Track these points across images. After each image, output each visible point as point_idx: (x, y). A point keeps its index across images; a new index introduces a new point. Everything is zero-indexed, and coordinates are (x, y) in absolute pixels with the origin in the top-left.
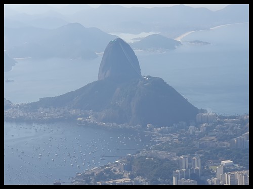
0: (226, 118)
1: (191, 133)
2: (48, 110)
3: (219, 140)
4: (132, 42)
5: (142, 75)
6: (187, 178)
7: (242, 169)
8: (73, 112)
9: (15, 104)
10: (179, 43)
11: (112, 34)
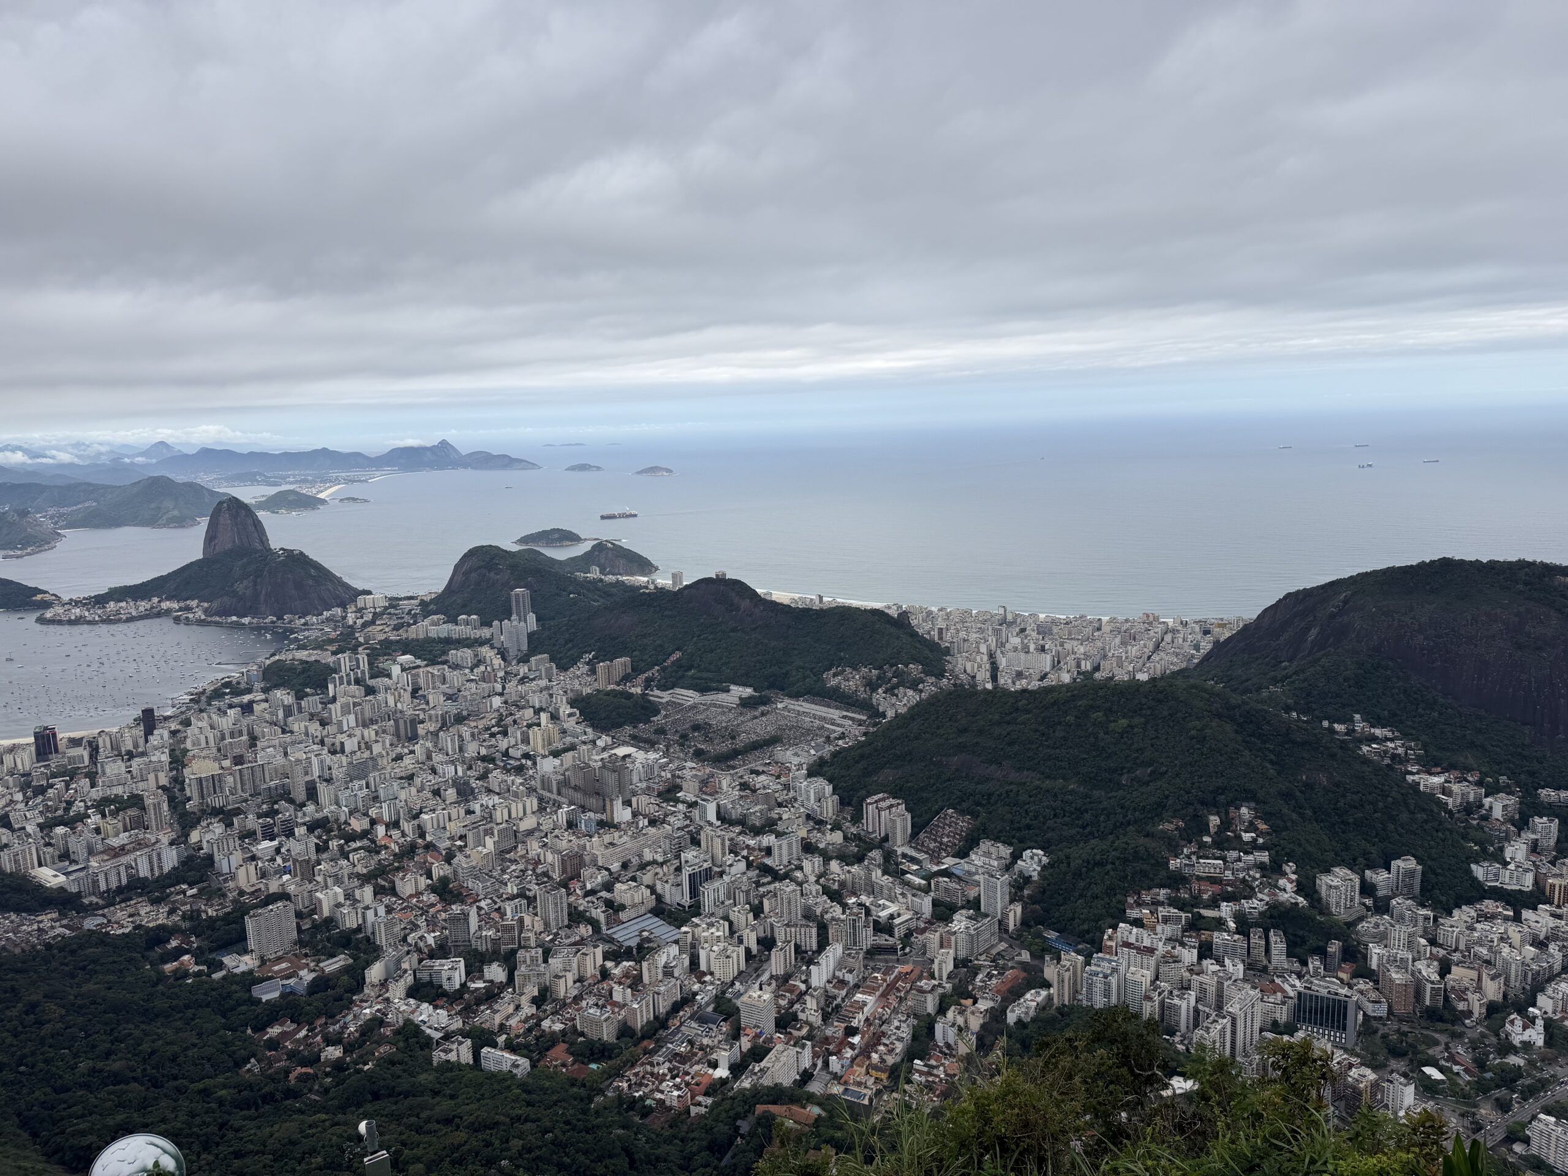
0: (401, 599)
1: (351, 623)
2: (123, 604)
3: (393, 629)
4: (253, 501)
5: (272, 547)
6: (349, 683)
7: (427, 666)
8: (166, 605)
9: (66, 598)
10: (323, 502)
11: (221, 490)
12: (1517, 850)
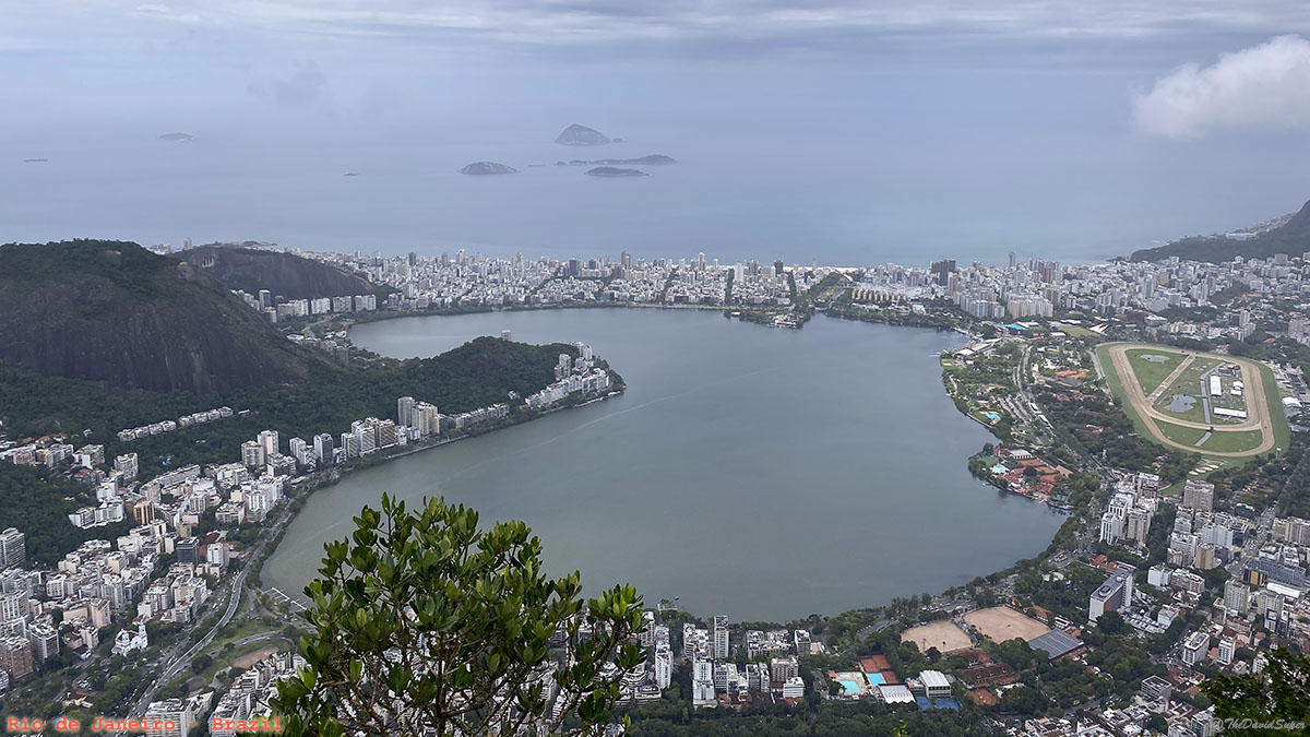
12: (107, 490)
